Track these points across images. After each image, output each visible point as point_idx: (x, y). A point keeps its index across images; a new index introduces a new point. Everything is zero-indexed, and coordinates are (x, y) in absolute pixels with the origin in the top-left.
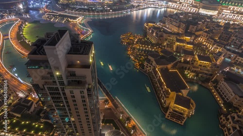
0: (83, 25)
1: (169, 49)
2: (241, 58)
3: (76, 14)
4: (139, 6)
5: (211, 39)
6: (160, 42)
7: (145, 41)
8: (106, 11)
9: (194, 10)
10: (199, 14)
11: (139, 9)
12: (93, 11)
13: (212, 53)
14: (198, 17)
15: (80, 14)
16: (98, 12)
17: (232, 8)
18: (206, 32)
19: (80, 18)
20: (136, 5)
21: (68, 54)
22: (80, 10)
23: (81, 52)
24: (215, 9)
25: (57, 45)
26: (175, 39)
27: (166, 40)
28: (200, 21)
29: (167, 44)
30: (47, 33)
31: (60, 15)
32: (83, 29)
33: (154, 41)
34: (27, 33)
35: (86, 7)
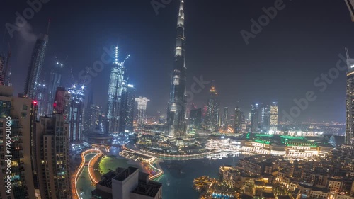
0: (155, 165)
1: (248, 193)
2: (314, 191)
3: (149, 154)
4: (213, 150)
5: (286, 177)
6: (238, 186)
7: (222, 186)
8: (181, 154)
9: (266, 152)
10: (271, 155)
11: (214, 153)
12: (167, 153)
13: (290, 191)
14: (271, 159)
15: (153, 155)
16: (171, 154)
17: (295, 147)
18: (281, 171)
19: (153, 159)
20: (211, 149)
21: (133, 192)
22: (155, 151)
23: (147, 193)
24: (283, 150)
25: (123, 182)
26: (253, 182)
27: (244, 183)
28: (274, 161)
29: (246, 188)
30: (119, 168)
31: (135, 154)
32: (154, 169)
33: (231, 186)
34: (103, 164)
35: (160, 149)
